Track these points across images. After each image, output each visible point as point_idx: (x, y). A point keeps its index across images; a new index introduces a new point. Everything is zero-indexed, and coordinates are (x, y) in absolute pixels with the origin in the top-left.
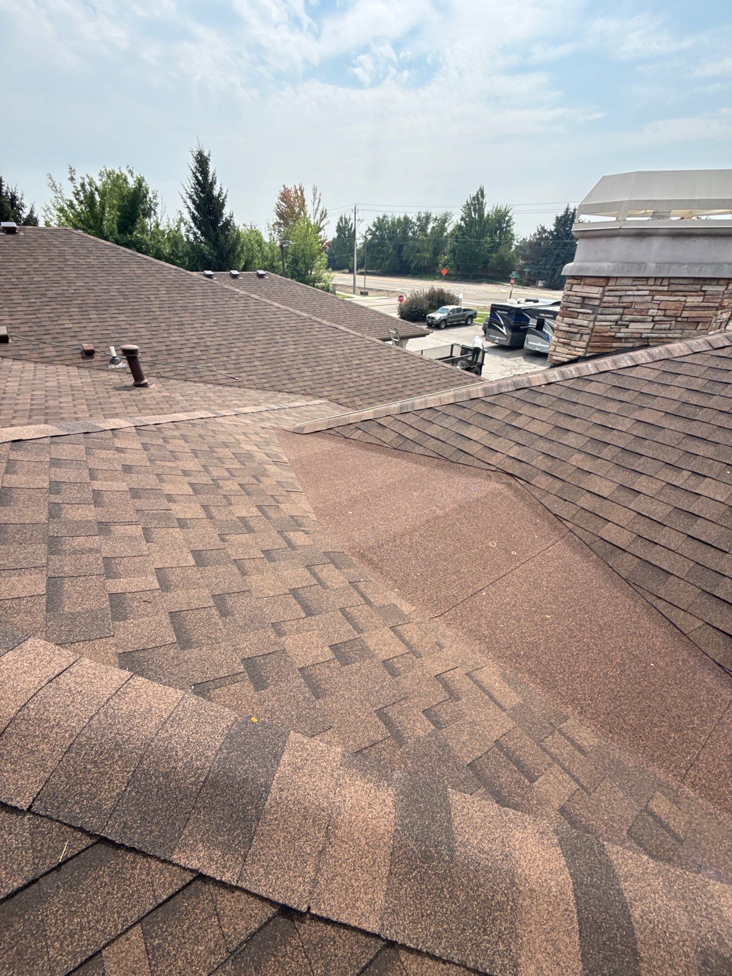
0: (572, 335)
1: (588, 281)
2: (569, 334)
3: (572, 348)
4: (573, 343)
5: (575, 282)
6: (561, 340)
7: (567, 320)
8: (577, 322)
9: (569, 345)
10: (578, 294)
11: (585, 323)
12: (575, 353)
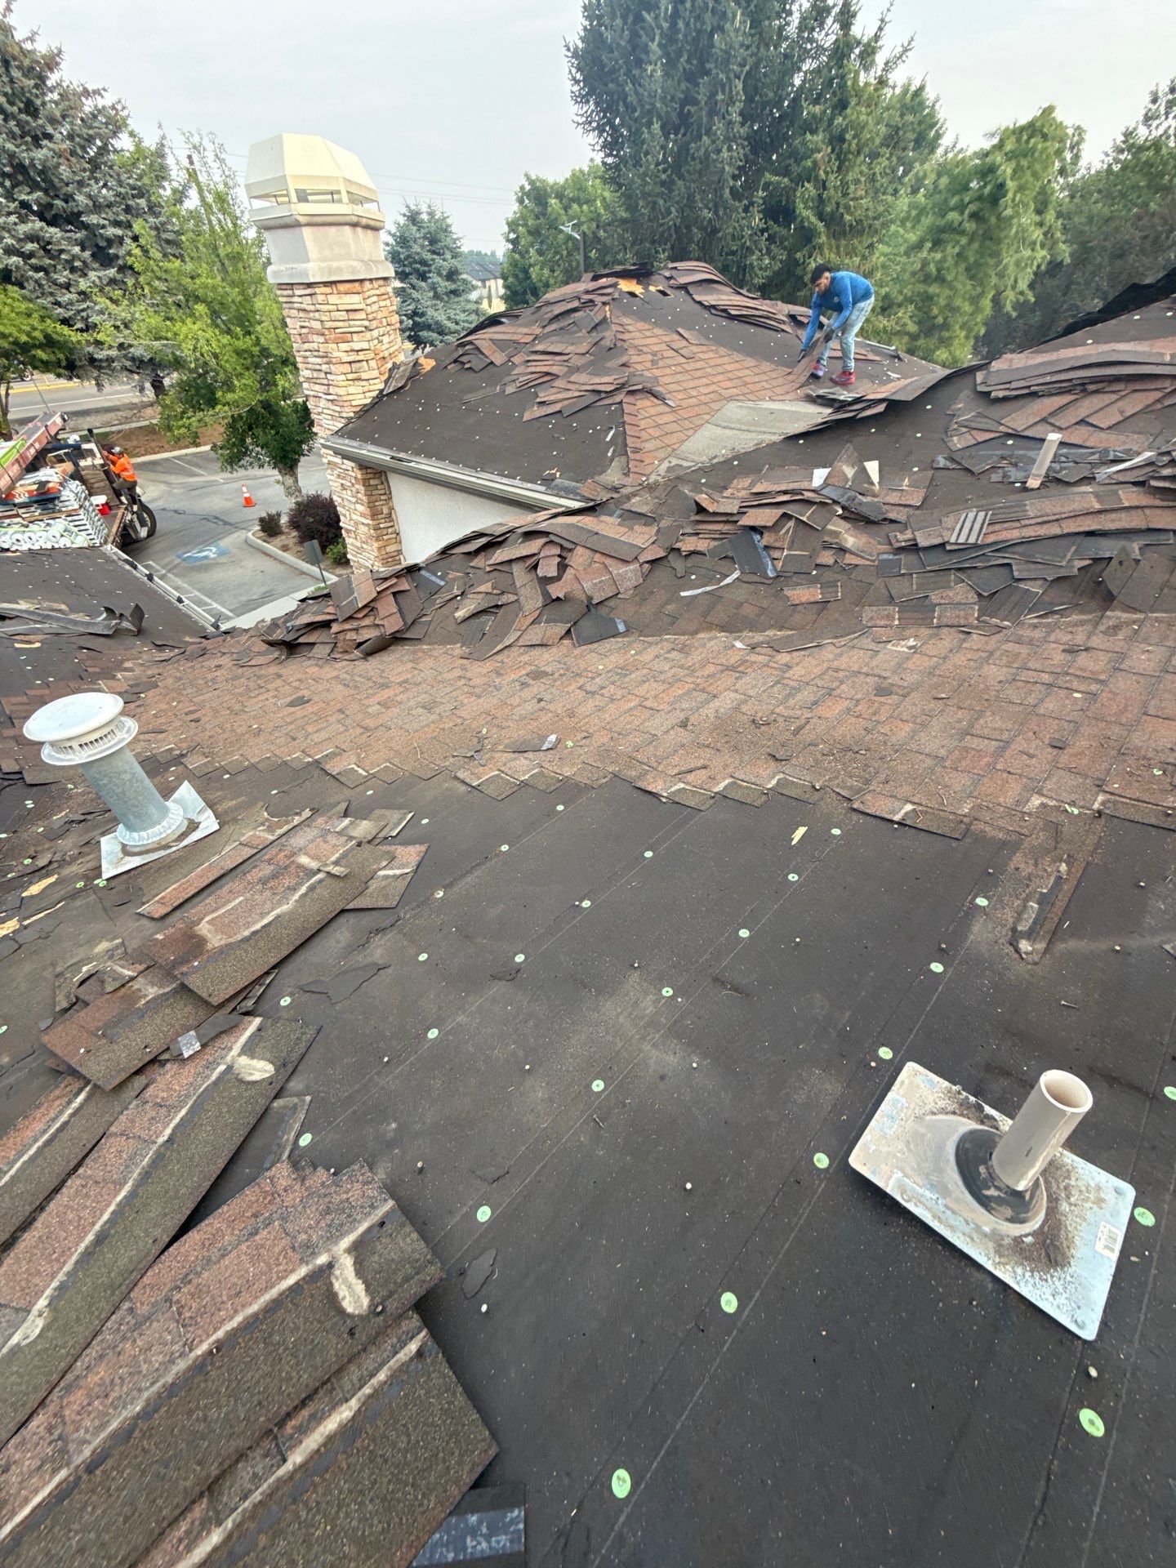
0: (358, 365)
1: (341, 287)
2: (353, 365)
3: (365, 383)
4: (364, 376)
5: (328, 290)
6: (350, 376)
7: (343, 346)
8: (357, 346)
9: (359, 379)
10: (340, 308)
11: (365, 345)
12: (372, 388)
